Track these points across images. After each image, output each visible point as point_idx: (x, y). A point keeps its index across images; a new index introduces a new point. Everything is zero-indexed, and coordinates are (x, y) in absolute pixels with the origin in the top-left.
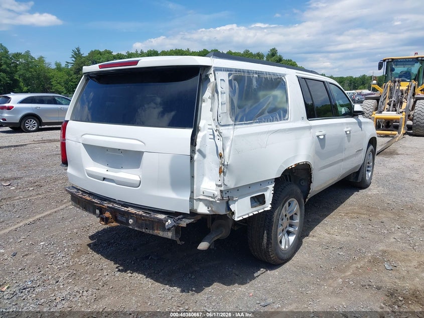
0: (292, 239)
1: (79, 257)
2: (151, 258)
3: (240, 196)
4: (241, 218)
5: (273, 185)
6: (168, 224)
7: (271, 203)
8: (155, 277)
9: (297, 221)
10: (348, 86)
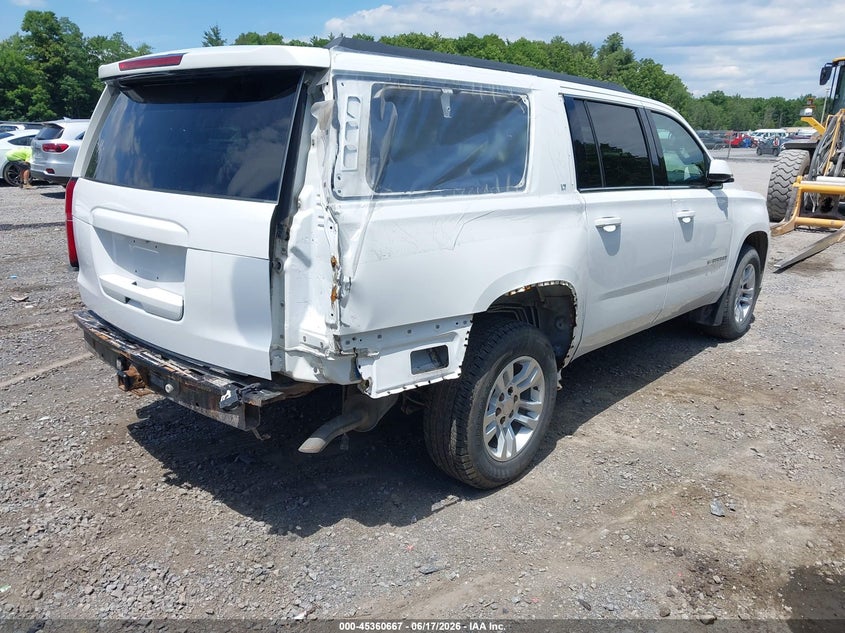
0: (523, 439)
1: (102, 450)
2: (239, 460)
3: (383, 349)
4: (385, 394)
5: (469, 329)
6: (226, 400)
7: (461, 364)
8: (232, 499)
9: (538, 401)
10: (773, 117)
